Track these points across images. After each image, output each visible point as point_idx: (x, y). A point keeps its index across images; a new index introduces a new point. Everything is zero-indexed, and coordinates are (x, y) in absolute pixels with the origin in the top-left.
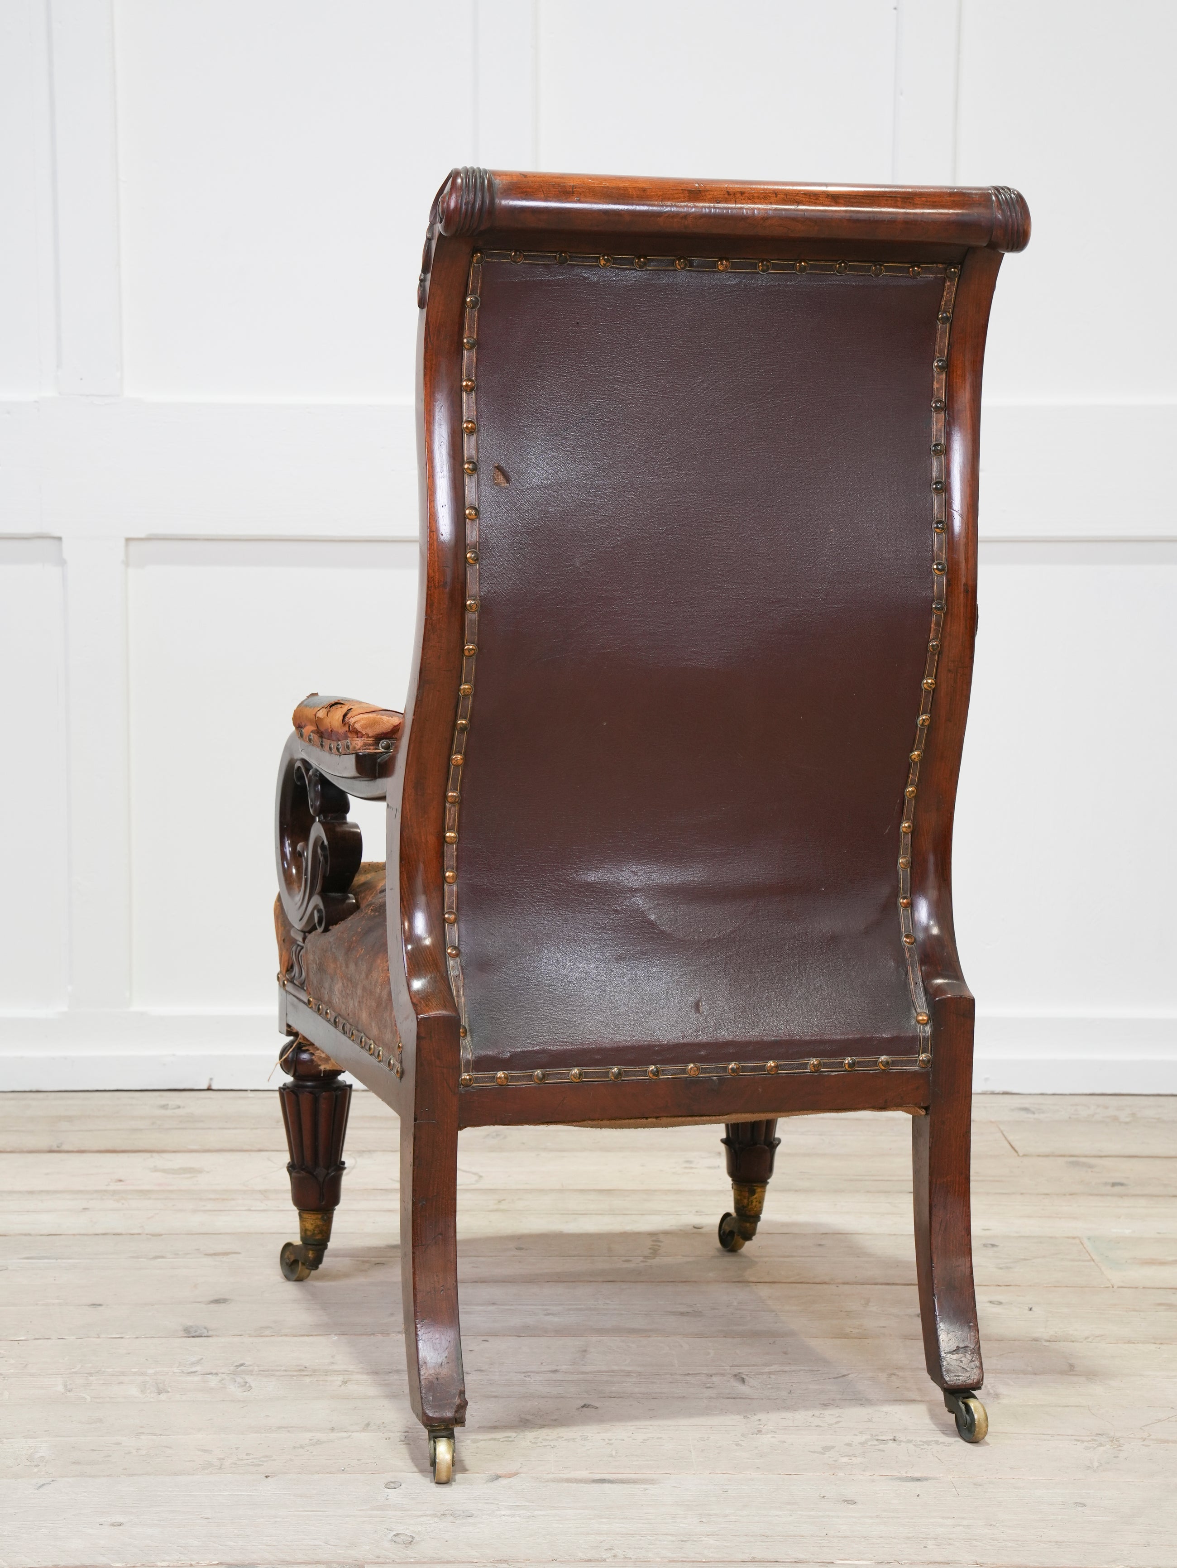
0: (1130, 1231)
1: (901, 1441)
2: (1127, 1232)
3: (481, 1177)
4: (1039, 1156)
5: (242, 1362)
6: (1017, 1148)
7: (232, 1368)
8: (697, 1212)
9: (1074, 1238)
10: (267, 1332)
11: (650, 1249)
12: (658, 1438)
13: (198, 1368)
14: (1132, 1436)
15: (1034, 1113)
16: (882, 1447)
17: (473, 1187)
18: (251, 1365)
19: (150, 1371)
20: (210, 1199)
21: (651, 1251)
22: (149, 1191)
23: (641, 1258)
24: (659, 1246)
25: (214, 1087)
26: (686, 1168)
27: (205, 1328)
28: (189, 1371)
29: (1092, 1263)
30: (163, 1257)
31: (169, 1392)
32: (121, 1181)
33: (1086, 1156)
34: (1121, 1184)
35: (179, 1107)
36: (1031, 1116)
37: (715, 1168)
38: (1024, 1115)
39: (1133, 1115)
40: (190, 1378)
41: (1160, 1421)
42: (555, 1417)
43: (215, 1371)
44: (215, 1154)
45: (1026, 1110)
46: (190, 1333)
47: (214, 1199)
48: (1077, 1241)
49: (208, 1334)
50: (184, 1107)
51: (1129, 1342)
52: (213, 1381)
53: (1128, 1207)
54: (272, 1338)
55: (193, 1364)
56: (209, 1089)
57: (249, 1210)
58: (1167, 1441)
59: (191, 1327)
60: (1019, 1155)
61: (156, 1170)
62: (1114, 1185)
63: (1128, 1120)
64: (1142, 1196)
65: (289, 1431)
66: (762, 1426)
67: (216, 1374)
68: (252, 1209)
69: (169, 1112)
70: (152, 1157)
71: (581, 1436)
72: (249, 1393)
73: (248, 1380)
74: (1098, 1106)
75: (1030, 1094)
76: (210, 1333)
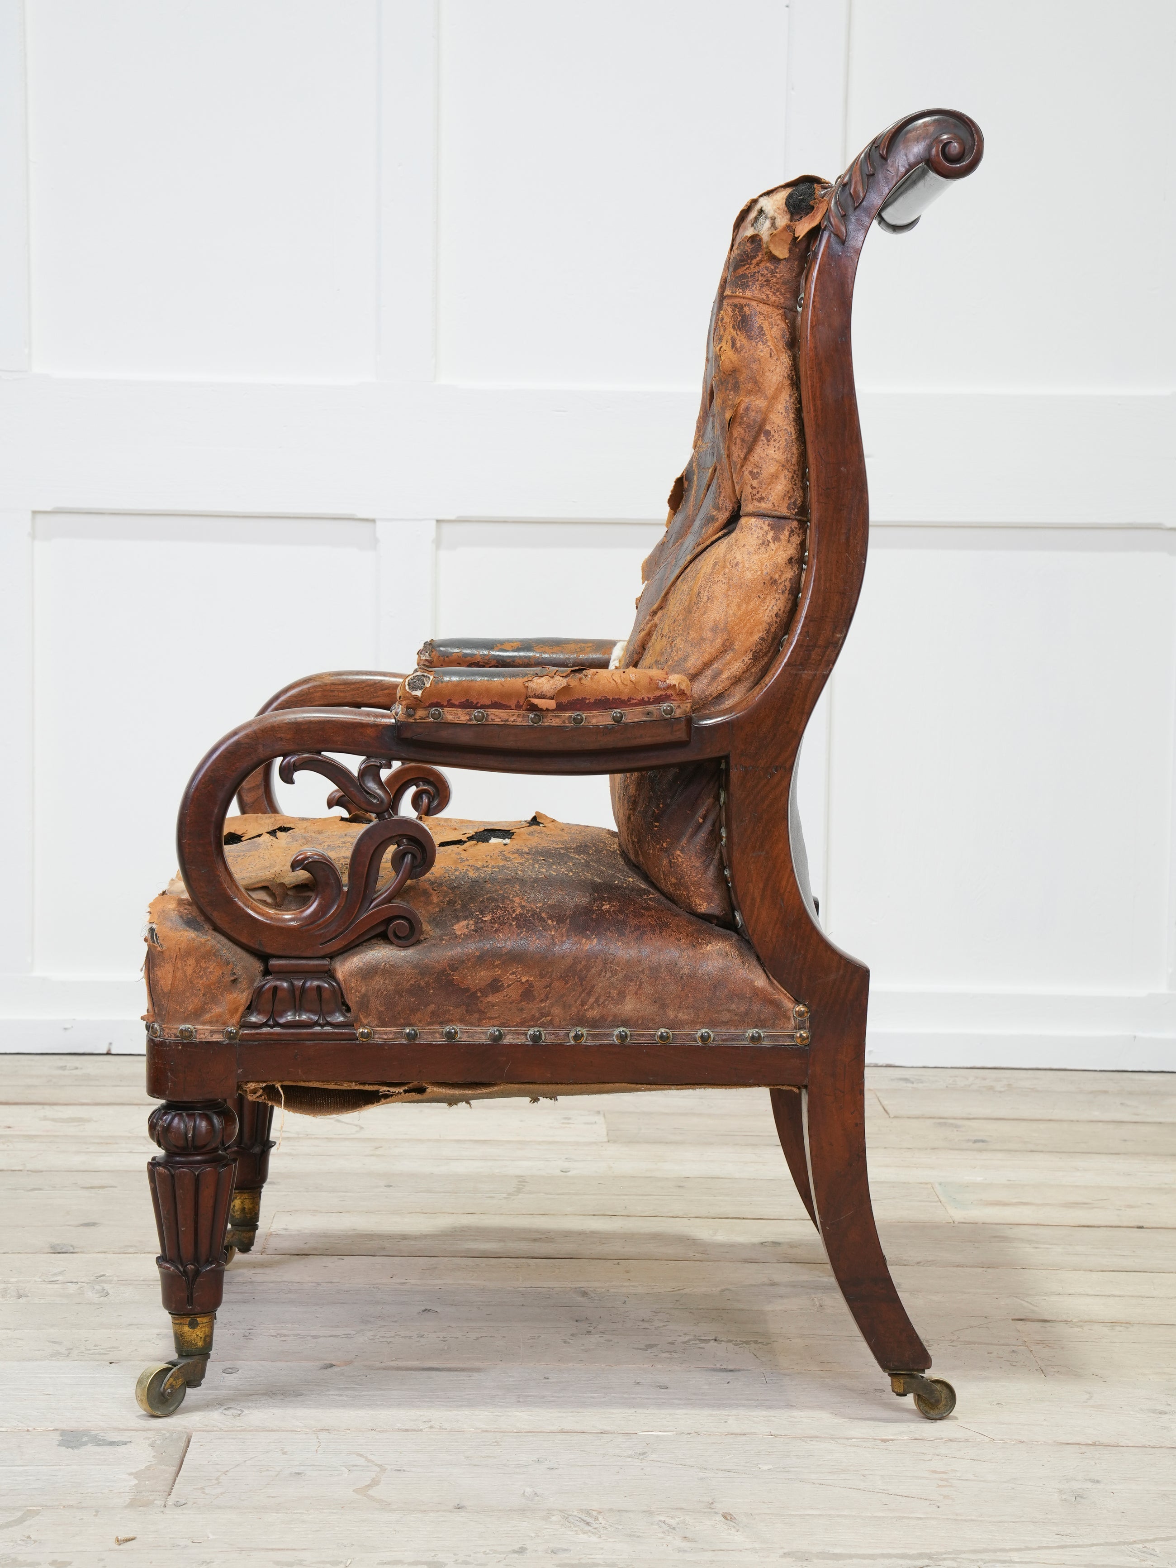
0: (982, 1178)
1: (722, 1341)
2: (979, 1179)
3: (362, 1128)
4: (909, 1118)
5: (102, 1273)
6: (889, 1111)
7: (92, 1278)
8: (566, 1159)
9: (927, 1184)
10: (131, 1250)
11: (514, 1188)
12: (491, 1337)
13: (60, 1278)
14: (943, 1338)
15: (913, 1083)
16: (703, 1345)
17: (352, 1136)
18: (110, 1276)
19: (13, 1280)
20: (95, 1143)
21: (515, 1189)
22: (35, 1136)
23: (505, 1195)
24: (524, 1186)
25: (113, 1052)
26: (563, 1123)
27: (72, 1246)
28: (50, 1280)
29: (940, 1203)
30: (40, 1189)
31: (28, 1296)
32: (9, 1127)
33: (955, 1119)
34: (983, 1141)
35: (77, 1068)
36: (910, 1085)
37: (592, 1123)
38: (903, 1084)
39: (1009, 1085)
40: (50, 1286)
41: (971, 1327)
42: (396, 1319)
43: (75, 1280)
44: (106, 1107)
45: (906, 1080)
46: (57, 1250)
47: (98, 1143)
48: (929, 1186)
49: (74, 1251)
50: (81, 1069)
51: (958, 1266)
52: (72, 1288)
53: (985, 1160)
54: (135, 1255)
55: (55, 1274)
56: (108, 1054)
57: (131, 1152)
58: (974, 1343)
59: (58, 1245)
60: (889, 1117)
61: (45, 1118)
62: (976, 1141)
63: (1003, 1089)
64: (1001, 1150)
65: (138, 1328)
66: (591, 1328)
67: (77, 1283)
68: (134, 1151)
69: (66, 1072)
70: (43, 1108)
71: (417, 1334)
72: (106, 1298)
73: (106, 1288)
74: (977, 1078)
75: (912, 1067)
76: (76, 1250)
